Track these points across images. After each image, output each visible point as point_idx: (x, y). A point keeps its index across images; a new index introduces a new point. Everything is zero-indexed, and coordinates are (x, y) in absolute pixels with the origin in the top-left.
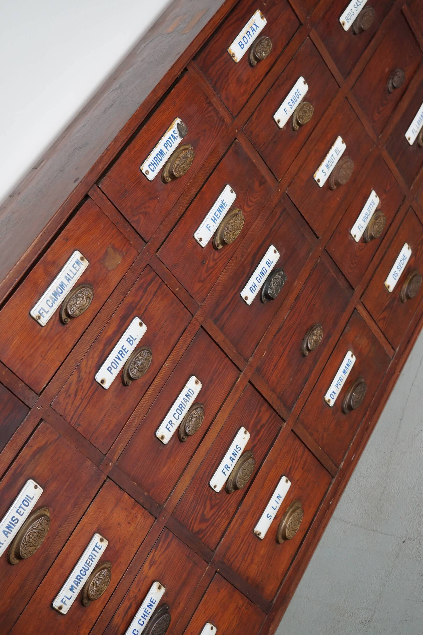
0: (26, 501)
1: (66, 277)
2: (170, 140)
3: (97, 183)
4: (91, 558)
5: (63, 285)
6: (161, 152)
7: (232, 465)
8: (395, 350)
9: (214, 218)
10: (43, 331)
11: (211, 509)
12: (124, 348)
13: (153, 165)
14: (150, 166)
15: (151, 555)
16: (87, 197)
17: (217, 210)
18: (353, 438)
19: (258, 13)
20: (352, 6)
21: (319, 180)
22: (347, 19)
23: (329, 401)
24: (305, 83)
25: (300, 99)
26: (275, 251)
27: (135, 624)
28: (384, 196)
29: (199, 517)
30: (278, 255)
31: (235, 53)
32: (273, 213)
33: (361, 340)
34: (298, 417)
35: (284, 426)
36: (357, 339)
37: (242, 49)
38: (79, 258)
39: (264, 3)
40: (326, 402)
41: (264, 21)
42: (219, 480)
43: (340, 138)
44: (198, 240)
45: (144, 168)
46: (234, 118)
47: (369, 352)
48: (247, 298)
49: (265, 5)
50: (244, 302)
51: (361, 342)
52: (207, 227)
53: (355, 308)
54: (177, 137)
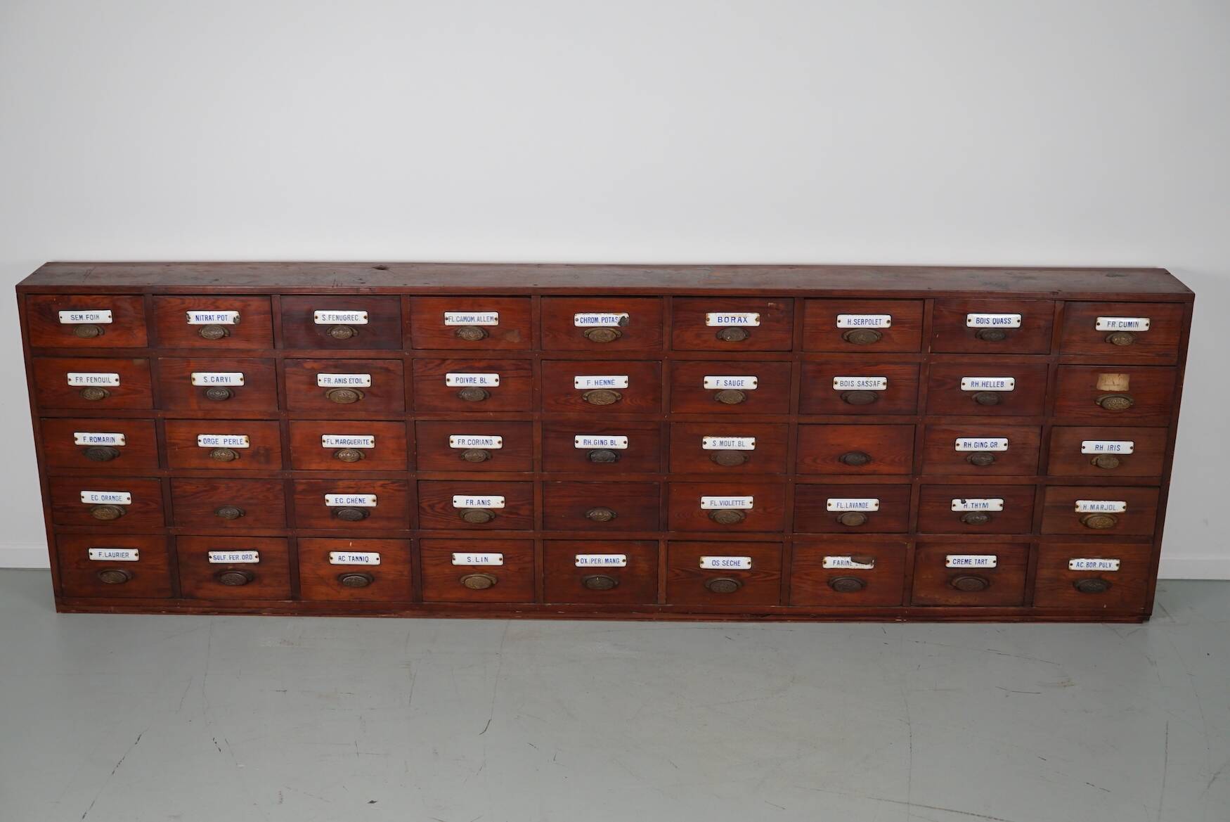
0: (358, 381)
1: (478, 317)
2: (609, 319)
3: (542, 296)
4: (359, 442)
5: (473, 319)
6: (596, 319)
7: (475, 506)
8: (666, 604)
9: (598, 382)
10: (441, 326)
11: (442, 508)
12: (475, 380)
13: (584, 320)
14: (582, 319)
15: (387, 482)
16: (530, 297)
17: (604, 381)
19: (756, 315)
20: (856, 379)
21: (705, 443)
22: (842, 383)
23: (578, 561)
24: (755, 383)
25: (740, 387)
26: (625, 442)
27: (345, 497)
28: (761, 510)
29: (431, 503)
30: (625, 447)
31: (710, 319)
32: (647, 423)
33: (642, 562)
34: (546, 540)
35: (531, 531)
36: (640, 557)
37: (718, 322)
38: (495, 317)
39: (769, 314)
40: (575, 559)
41: (756, 323)
42: (461, 501)
43: (753, 440)
44: (575, 382)
45: (577, 316)
46: (672, 350)
47: (641, 576)
48: (577, 442)
49: (770, 316)
50: (573, 442)
51: (642, 564)
52: (588, 381)
53: (658, 540)
54: (616, 322)
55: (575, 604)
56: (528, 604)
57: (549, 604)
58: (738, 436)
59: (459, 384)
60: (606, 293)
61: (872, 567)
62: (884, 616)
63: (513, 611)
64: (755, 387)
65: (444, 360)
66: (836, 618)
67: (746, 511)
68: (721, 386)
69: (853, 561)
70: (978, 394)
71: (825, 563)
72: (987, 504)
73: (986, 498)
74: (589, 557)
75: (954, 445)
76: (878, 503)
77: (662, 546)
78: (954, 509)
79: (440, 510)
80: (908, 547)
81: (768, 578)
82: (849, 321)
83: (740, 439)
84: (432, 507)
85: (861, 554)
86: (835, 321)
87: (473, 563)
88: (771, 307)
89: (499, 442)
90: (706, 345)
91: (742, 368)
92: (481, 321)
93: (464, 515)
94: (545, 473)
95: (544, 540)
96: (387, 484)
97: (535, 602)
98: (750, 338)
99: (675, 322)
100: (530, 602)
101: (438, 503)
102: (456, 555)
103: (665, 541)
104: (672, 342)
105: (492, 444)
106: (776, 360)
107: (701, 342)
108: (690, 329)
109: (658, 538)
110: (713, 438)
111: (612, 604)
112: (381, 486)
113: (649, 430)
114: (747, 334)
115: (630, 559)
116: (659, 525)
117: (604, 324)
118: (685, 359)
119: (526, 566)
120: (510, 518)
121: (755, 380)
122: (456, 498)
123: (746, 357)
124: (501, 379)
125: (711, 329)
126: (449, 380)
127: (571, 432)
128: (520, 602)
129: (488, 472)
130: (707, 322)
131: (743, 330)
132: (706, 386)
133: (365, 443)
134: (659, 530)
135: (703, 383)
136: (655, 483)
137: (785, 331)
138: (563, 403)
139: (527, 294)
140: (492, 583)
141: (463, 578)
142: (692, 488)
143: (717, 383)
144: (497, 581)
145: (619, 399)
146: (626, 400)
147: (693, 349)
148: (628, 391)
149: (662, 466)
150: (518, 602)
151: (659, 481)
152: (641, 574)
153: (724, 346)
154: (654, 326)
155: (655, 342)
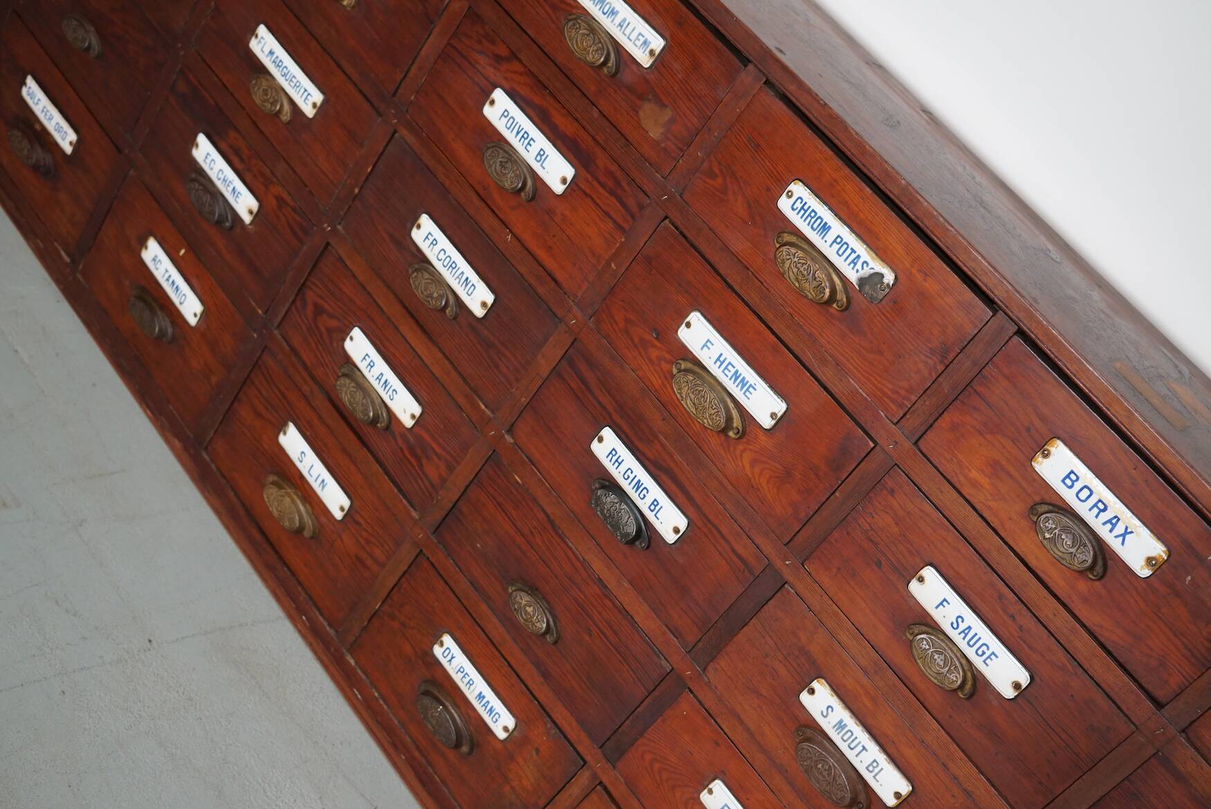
1: (624, 20)
2: (849, 251)
3: (768, 82)
4: (298, 86)
5: (613, 14)
6: (825, 228)
7: (373, 377)
9: (724, 361)
11: (328, 330)
12: (532, 142)
13: (802, 208)
14: (799, 201)
15: (287, 198)
16: (745, 61)
17: (737, 371)
18: (385, 702)
19: (1158, 549)
21: (812, 692)
23: (442, 645)
24: (1017, 686)
25: (978, 662)
26: (676, 530)
27: (221, 164)
29: (321, 302)
30: (671, 538)
31: (1051, 458)
32: (745, 537)
33: (531, 767)
34: (424, 554)
35: (415, 515)
36: (534, 753)
37: (1063, 481)
38: (652, 46)
39: (1189, 578)
40: (441, 636)
41: (1142, 567)
42: (358, 346)
43: (905, 788)
44: (687, 320)
45: (797, 186)
46: (916, 443)
47: (512, 787)
48: (601, 440)
49: (1187, 582)
50: (595, 434)
51: (529, 767)
52: (708, 341)
53: (585, 762)
54: (857, 271)
55: (385, 707)
56: (325, 624)
57: (352, 662)
58: (884, 749)
59: (500, 125)
60: (893, 192)
63: (301, 610)
64: (1009, 693)
65: (514, 56)
68: (944, 618)
74: (461, 659)
77: (584, 779)
79: (323, 330)
83: (882, 758)
84: (319, 310)
87: (303, 468)
89: (484, 304)
90: (990, 503)
91: (1021, 627)
92: (623, 33)
93: (345, 375)
94: (509, 439)
95: (421, 551)
96: (287, 204)
97: (337, 632)
98: (1097, 583)
99: (975, 390)
100: (330, 625)
101: (331, 316)
102: (292, 429)
103: (594, 776)
104: (931, 426)
105: (469, 295)
106: (1108, 690)
107: (988, 487)
108: (989, 437)
109: (588, 758)
110: (835, 697)
111: (435, 773)
112: (279, 199)
113: (739, 557)
114: (1099, 568)
115: (517, 739)
116: (609, 739)
117: (831, 253)
118: (924, 488)
119: (369, 562)
120: (404, 455)
121: (1024, 678)
122: (356, 332)
123: (1050, 616)
124: (573, 187)
125: (1034, 480)
126: (492, 102)
127: (609, 414)
128: (319, 609)
129: (430, 338)
130: (1039, 458)
131: (1098, 553)
132: (914, 586)
133: (306, 98)
134: (601, 747)
135: (913, 573)
136: (664, 662)
137: (1190, 650)
138: (636, 340)
139: (746, 53)
140: (300, 530)
141: (272, 478)
142: (717, 744)
143: (941, 604)
144: (312, 538)
145: (731, 434)
146: (743, 451)
147: (958, 486)
148: (763, 438)
149: (700, 644)
150: (315, 604)
151: (674, 666)
152: (514, 784)
153: (1026, 545)
154: (923, 357)
155: (898, 393)
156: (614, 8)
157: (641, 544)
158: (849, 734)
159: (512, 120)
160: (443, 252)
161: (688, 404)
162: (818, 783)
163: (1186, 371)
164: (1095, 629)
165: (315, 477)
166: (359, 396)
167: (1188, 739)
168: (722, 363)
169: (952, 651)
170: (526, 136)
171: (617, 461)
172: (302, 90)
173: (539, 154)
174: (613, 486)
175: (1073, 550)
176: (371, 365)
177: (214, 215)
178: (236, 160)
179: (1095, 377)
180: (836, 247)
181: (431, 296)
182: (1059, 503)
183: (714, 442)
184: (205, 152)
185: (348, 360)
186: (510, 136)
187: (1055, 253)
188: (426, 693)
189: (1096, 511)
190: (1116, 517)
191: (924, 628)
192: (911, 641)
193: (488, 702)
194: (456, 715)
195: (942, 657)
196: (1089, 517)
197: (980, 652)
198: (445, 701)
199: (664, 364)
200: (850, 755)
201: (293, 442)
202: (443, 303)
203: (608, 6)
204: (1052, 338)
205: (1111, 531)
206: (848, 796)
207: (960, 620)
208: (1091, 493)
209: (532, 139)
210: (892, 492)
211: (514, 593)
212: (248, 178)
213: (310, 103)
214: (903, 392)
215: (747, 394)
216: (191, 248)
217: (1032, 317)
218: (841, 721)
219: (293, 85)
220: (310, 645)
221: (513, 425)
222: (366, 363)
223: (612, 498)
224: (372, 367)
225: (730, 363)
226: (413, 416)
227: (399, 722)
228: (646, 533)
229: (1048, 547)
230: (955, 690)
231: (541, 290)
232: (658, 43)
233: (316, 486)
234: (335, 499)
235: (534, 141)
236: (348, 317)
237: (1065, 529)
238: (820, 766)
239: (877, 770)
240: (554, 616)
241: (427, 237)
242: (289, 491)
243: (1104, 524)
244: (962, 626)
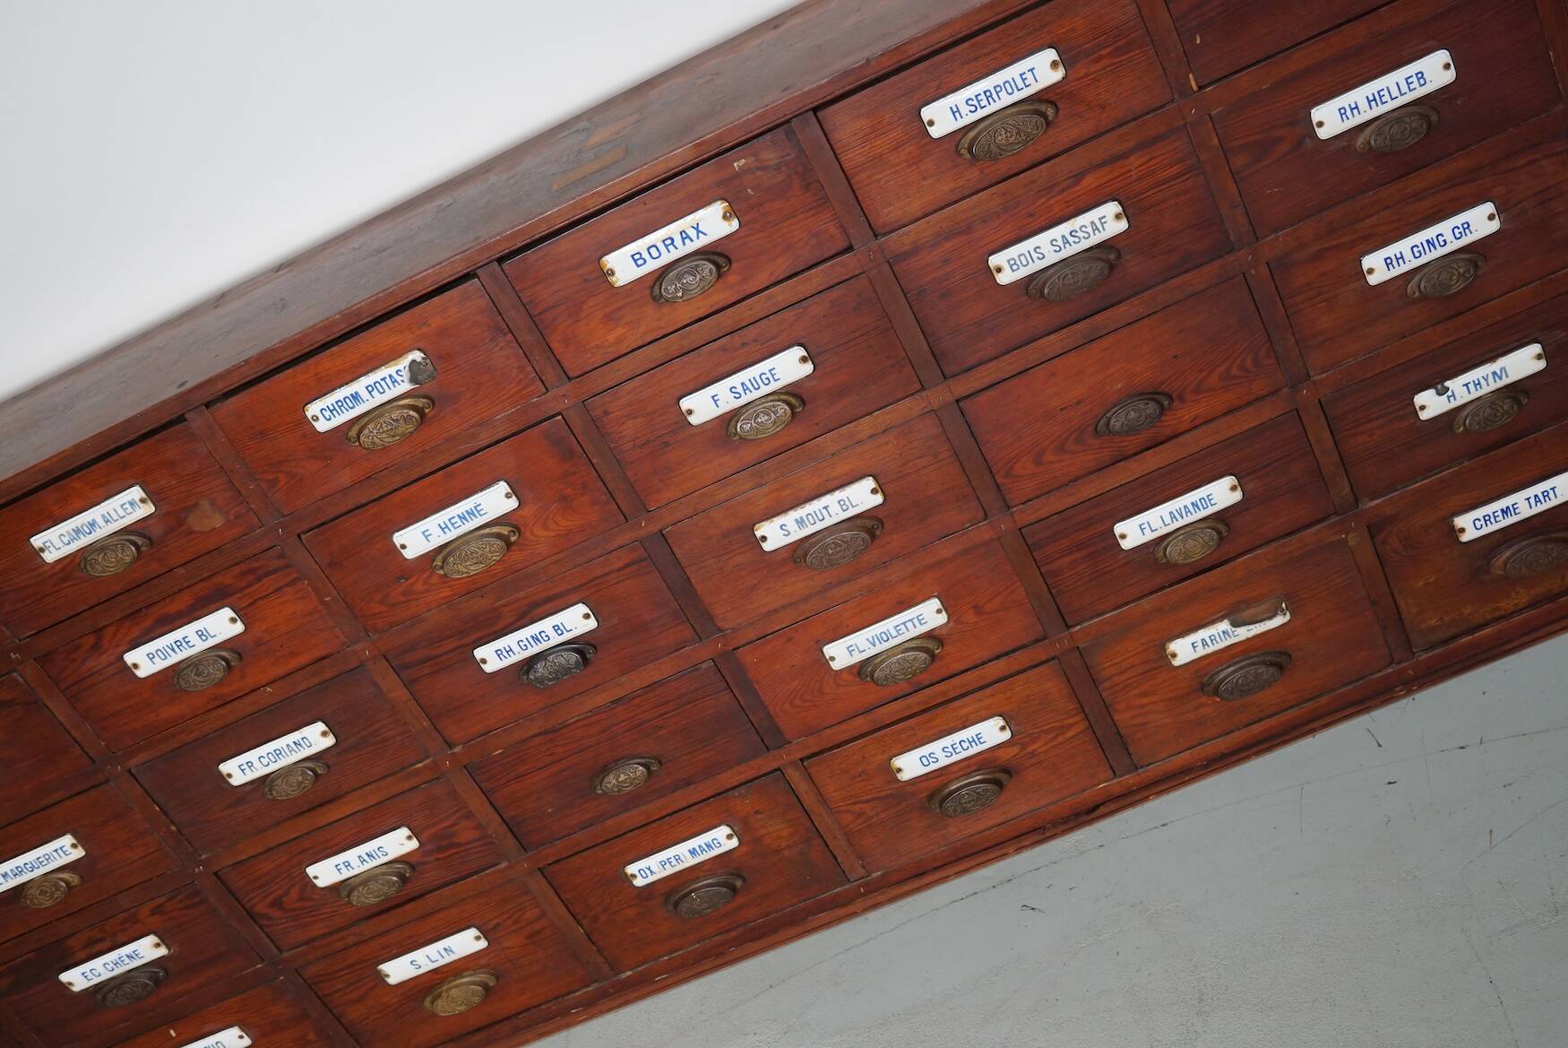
1: (103, 516)
2: (383, 383)
4: (48, 858)
5: (93, 525)
6: (356, 397)
7: (359, 868)
8: (869, 874)
9: (445, 524)
10: (43, 570)
11: (300, 900)
12: (186, 640)
13: (331, 411)
14: (324, 411)
15: (157, 903)
16: (181, 419)
17: (459, 516)
18: (677, 951)
19: (718, 208)
20: (1042, 240)
21: (764, 538)
22: (1013, 264)
23: (634, 876)
24: (804, 360)
25: (774, 386)
26: (587, 616)
27: (97, 964)
28: (970, 617)
29: (270, 899)
30: (592, 624)
31: (616, 269)
32: (609, 556)
33: (771, 823)
34: (544, 867)
35: (504, 865)
36: (758, 816)
37: (638, 266)
38: (137, 499)
39: (749, 190)
40: (626, 874)
41: (729, 225)
42: (325, 873)
43: (869, 483)
44: (398, 546)
45: (310, 410)
46: (569, 379)
47: (786, 848)
48: (484, 661)
49: (752, 193)
50: (477, 665)
51: (771, 825)
52: (423, 533)
53: (779, 769)
54: (402, 381)
55: (680, 952)
56: (585, 990)
57: (629, 973)
58: (831, 491)
59: (160, 665)
60: (344, 328)
61: (1288, 617)
62: (1362, 701)
63: (564, 1012)
64: (808, 368)
65: (98, 632)
66: (1255, 750)
67: (937, 633)
68: (728, 403)
69: (1235, 624)
70: (1368, 131)
71: (1174, 655)
72: (1503, 369)
73: (1493, 359)
74: (653, 861)
75: (1361, 275)
76: (1236, 482)
77: (794, 775)
78: (1424, 416)
79: (299, 904)
80: (1352, 543)
81: (1061, 739)
82: (955, 112)
83: (838, 495)
84: (278, 904)
85: (1248, 603)
86: (922, 128)
87: (427, 966)
88: (744, 171)
89: (324, 734)
90: (640, 332)
91: (755, 341)
92: (115, 521)
93: (349, 895)
94: (458, 749)
95: (539, 869)
96: (162, 905)
97: (596, 981)
98: (734, 265)
99: (539, 314)
100: (587, 986)
101: (286, 894)
102: (386, 967)
103: (793, 764)
104: (559, 362)
105: (311, 746)
106: (826, 286)
107: (624, 330)
108: (583, 315)
109: (775, 765)
110: (775, 519)
111: (756, 920)
112: (153, 912)
113: (626, 566)
114: (721, 261)
115: (742, 829)
116: (762, 740)
117: (379, 399)
118: (610, 384)
119: (537, 926)
120: (444, 858)
121: (798, 352)
122: (311, 871)
123: (750, 312)
124: (241, 613)
125: (631, 289)
126: (136, 666)
127: (460, 647)
128: (569, 993)
129: (340, 797)
130: (613, 279)
131: (707, 257)
132: (694, 420)
133: (64, 852)
134: (768, 750)
135: (682, 417)
136: (704, 666)
137: (810, 210)
138: (403, 599)
139: (175, 416)
140: (487, 988)
141: (427, 1003)
142: (791, 639)
143: (715, 401)
144: (497, 979)
145: (513, 539)
146: (532, 534)
147: (616, 355)
148: (526, 511)
149: (696, 627)
150: (563, 996)
151: (711, 657)
152: (784, 844)
153: (684, 314)
154: (496, 349)
155: (520, 381)
156: (89, 523)
157: (590, 653)
158: (809, 517)
159: (159, 652)
160: (262, 759)
161: (475, 569)
162: (844, 558)
163: (584, 124)
164: (773, 279)
165: (439, 957)
166: (373, 886)
167: (884, 234)
168: (447, 527)
169: (759, 405)
170: (178, 643)
171: (507, 652)
172: (55, 854)
173: (200, 636)
174: (530, 662)
175: (698, 277)
176: (348, 865)
177: (148, 984)
178: (98, 947)
179: (557, 211)
180: (375, 393)
181: (300, 783)
182: (656, 276)
183: (515, 556)
184: (78, 978)
185: (335, 888)
186: (174, 659)
187: (444, 201)
188: (676, 905)
189: (671, 247)
190: (681, 233)
191: (733, 423)
192: (741, 438)
193: (700, 846)
194: (705, 882)
195: (761, 415)
196: (675, 254)
197: (766, 382)
198: (688, 890)
199: (434, 580)
200: (829, 522)
201: (398, 970)
202: (310, 773)
203: (85, 527)
204: (514, 236)
205: (692, 240)
206: (863, 535)
207: (733, 390)
208: (654, 246)
209: (184, 639)
210: (606, 413)
211: (603, 788)
212: (120, 938)
213: (70, 850)
214: (522, 376)
215: (481, 513)
216: (172, 1021)
217: (488, 247)
218: (796, 520)
219: (45, 862)
220: (602, 1012)
221: (445, 741)
222: (344, 870)
223: (540, 667)
224: (349, 865)
225: (450, 520)
226: (409, 838)
227: (699, 943)
228: (581, 646)
229: (690, 297)
230: (793, 414)
231: (328, 675)
232: (136, 492)
233: (448, 959)
234: (466, 943)
235: (186, 637)
236: (295, 874)
237: (679, 278)
238: (830, 552)
239: (847, 503)
240: (635, 757)
241: (242, 770)
242: (445, 988)
243: (684, 244)
244: (740, 389)
